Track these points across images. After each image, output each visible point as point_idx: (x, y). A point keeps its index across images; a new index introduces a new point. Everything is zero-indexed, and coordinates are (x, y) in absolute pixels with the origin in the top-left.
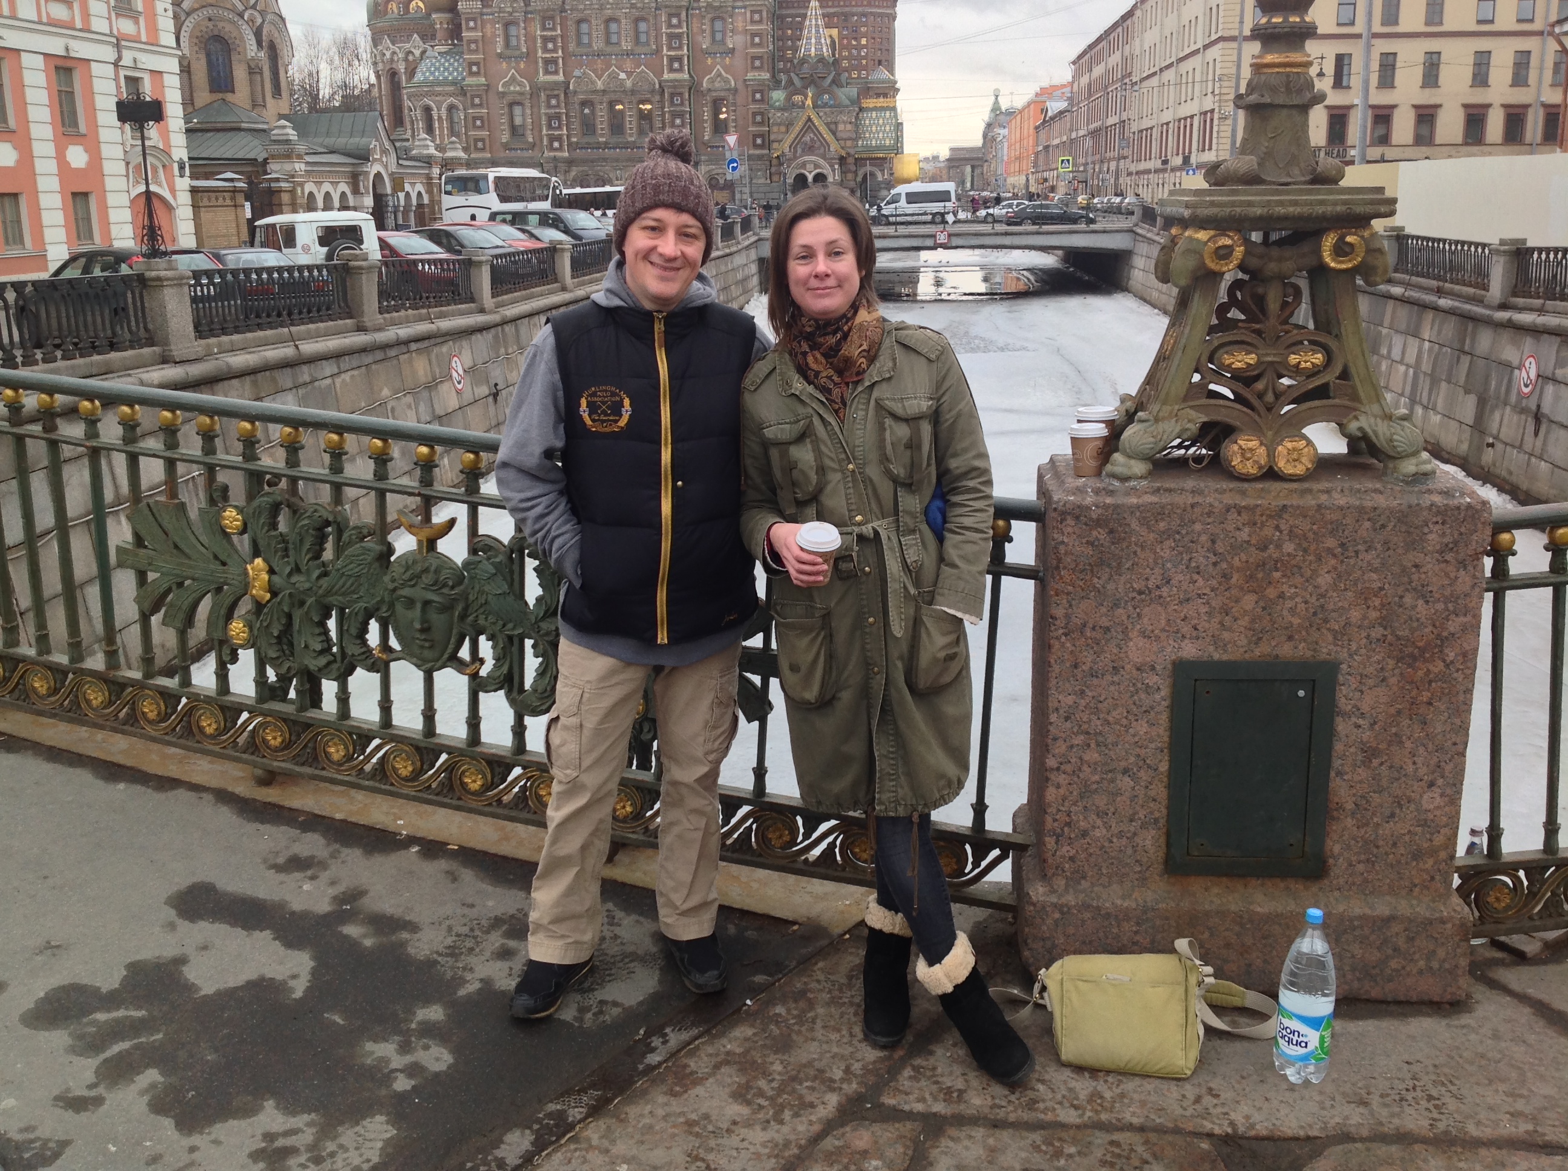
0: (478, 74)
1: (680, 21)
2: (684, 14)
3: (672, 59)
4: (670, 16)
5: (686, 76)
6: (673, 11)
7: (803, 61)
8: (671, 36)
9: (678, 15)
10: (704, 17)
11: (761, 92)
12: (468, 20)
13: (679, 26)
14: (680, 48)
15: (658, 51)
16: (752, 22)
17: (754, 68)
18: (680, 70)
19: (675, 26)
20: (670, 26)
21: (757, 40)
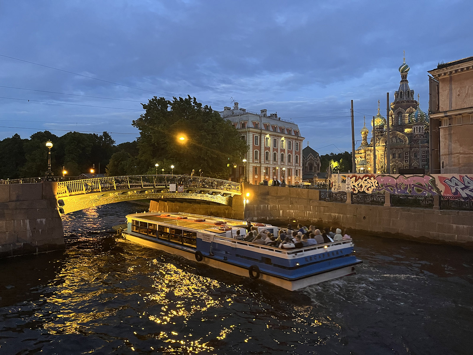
0: (369, 163)
1: (408, 154)
2: (409, 153)
3: (406, 160)
4: (406, 153)
5: (409, 163)
6: (406, 152)
8: (405, 157)
9: (407, 153)
10: (413, 153)
11: (424, 166)
13: (408, 155)
14: (408, 158)
15: (403, 159)
16: (423, 153)
17: (423, 162)
18: (408, 162)
19: (407, 155)
20: (406, 154)
21: (424, 156)
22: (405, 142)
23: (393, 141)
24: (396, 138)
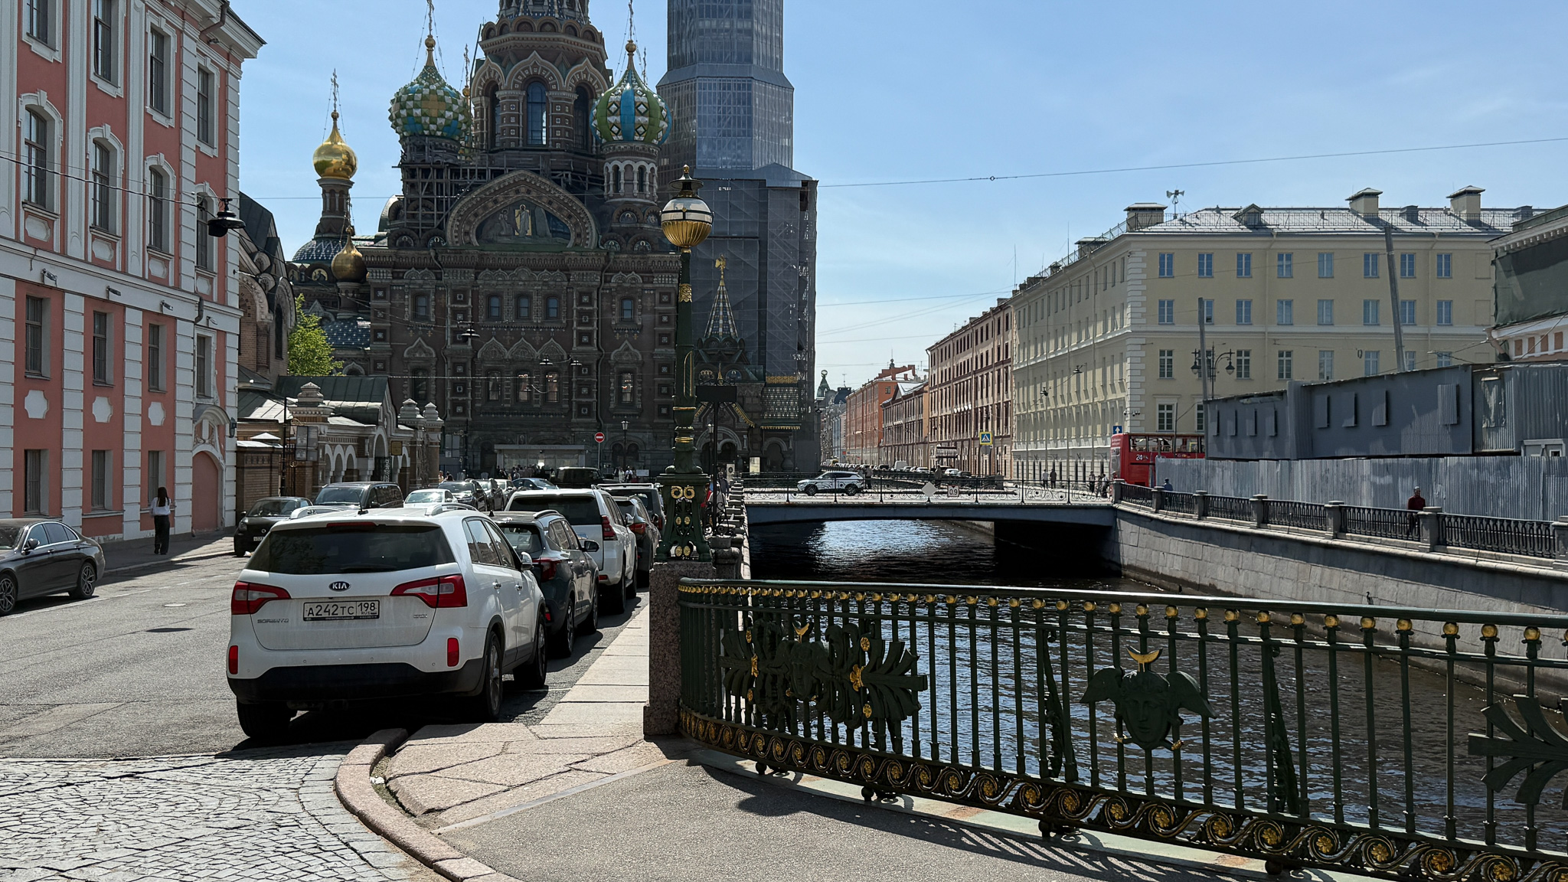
0: (383, 340)
1: (591, 299)
2: (595, 294)
3: (580, 334)
4: (581, 294)
5: (595, 349)
6: (585, 289)
7: (712, 339)
8: (581, 313)
9: (590, 294)
10: (613, 297)
11: (667, 366)
12: (376, 290)
13: (590, 304)
14: (590, 323)
15: (569, 324)
16: (661, 302)
17: (661, 344)
18: (590, 343)
19: (585, 304)
20: (580, 303)
21: (665, 319)
22: (578, 235)
23: (515, 228)
24: (533, 214)
